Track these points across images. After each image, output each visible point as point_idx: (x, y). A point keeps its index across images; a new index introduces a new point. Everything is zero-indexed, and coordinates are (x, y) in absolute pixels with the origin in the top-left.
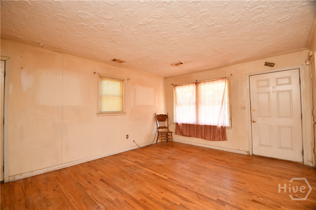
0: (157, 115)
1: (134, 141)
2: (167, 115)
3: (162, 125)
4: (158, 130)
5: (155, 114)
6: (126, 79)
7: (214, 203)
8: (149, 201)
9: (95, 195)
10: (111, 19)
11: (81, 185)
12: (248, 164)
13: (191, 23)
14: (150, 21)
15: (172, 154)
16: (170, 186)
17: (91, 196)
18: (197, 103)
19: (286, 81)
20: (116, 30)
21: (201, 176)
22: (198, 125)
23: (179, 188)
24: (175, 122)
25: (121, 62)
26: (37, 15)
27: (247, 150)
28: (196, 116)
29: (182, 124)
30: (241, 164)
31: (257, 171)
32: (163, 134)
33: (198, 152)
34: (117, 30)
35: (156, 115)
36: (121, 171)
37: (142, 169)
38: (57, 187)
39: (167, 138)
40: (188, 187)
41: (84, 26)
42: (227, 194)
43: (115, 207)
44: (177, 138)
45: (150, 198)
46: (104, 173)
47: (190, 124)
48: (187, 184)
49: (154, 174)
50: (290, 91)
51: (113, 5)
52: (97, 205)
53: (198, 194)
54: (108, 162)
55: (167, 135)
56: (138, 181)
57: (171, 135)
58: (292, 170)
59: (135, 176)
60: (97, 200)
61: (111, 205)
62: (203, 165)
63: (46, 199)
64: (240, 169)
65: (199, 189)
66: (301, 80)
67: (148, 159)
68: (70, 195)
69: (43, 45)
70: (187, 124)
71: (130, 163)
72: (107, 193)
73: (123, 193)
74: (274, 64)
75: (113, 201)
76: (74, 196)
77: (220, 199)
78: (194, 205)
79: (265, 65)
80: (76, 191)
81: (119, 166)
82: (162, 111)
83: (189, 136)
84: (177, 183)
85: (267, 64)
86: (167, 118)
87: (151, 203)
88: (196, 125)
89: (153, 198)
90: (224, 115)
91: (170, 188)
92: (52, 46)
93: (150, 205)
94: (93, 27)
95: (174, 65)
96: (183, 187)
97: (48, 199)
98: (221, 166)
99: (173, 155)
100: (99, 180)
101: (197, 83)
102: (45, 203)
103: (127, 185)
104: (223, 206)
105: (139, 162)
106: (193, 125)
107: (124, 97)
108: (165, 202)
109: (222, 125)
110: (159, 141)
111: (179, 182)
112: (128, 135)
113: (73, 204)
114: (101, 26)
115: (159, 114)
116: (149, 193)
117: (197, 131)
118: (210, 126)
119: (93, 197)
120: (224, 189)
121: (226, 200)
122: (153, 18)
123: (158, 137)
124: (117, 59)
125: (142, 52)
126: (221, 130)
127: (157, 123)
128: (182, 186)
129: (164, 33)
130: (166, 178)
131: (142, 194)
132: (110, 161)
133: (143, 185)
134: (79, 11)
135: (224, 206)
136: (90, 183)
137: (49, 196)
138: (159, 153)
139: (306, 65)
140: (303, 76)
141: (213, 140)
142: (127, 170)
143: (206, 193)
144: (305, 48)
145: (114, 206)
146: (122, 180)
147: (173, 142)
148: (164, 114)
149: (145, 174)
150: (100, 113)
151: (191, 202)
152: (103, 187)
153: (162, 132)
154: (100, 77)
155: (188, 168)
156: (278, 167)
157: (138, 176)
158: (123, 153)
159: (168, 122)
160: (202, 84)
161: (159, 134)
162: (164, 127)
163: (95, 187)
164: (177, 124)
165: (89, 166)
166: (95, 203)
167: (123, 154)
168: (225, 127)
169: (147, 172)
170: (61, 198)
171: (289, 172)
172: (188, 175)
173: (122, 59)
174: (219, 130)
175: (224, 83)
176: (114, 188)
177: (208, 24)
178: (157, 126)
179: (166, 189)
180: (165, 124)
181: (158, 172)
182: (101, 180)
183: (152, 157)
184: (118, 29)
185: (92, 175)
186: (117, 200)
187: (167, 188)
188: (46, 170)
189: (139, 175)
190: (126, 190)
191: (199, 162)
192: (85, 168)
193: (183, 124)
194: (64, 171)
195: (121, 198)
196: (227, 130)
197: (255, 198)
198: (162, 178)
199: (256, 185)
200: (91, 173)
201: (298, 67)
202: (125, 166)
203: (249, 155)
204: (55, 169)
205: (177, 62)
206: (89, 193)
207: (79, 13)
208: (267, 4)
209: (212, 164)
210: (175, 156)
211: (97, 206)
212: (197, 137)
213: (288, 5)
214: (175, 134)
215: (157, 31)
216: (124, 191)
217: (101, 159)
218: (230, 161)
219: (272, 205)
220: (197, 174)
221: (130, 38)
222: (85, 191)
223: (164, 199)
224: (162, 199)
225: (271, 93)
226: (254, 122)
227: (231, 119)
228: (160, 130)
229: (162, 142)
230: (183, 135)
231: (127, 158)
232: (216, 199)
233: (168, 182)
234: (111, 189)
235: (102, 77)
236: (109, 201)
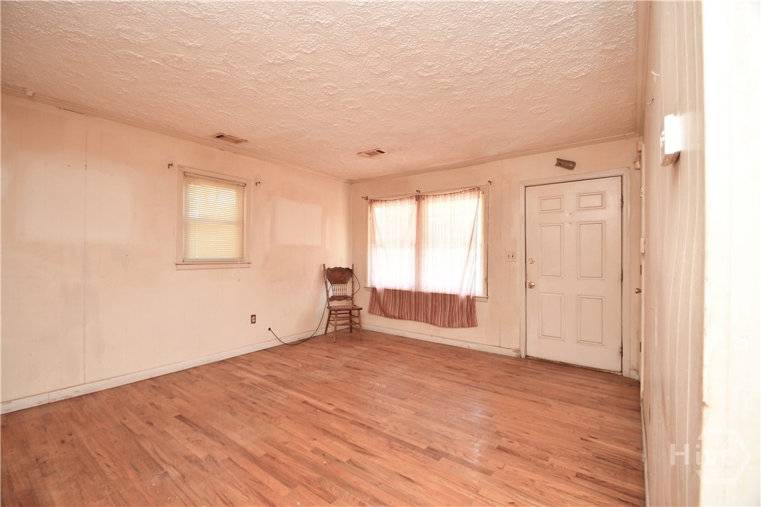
0: (329, 268)
1: (270, 329)
2: (351, 268)
3: (338, 293)
4: (330, 303)
5: (324, 267)
6: (253, 183)
7: (418, 454)
8: (282, 458)
9: (161, 449)
10: (198, 48)
11: (130, 430)
12: (512, 375)
13: (386, 70)
14: (292, 57)
15: (355, 358)
16: (334, 425)
17: (151, 453)
18: (419, 244)
19: (596, 201)
20: (214, 70)
21: (406, 403)
22: (419, 293)
23: (354, 427)
24: (369, 285)
25: (238, 141)
26: (16, 27)
27: (516, 346)
28: (416, 274)
29: (385, 290)
30: (496, 377)
31: (525, 389)
32: (339, 312)
33: (415, 352)
34: (217, 71)
35: (326, 268)
36: (230, 397)
37: (281, 392)
38: (71, 434)
39: (351, 321)
40: (372, 426)
41: (135, 57)
42: (450, 436)
43: (203, 473)
44: (373, 323)
45: (286, 452)
46: (188, 402)
47: (403, 291)
48: (374, 419)
49: (305, 402)
50: (602, 223)
51: (200, 18)
52: (162, 469)
53: (390, 438)
54: (202, 378)
55: (351, 315)
56: (265, 417)
57: (359, 314)
58: (596, 388)
59: (261, 406)
60: (163, 461)
61: (196, 468)
62: (417, 379)
63: (40, 461)
64: (492, 386)
65: (396, 428)
66: (625, 200)
67: (298, 370)
68: (100, 451)
69: (34, 94)
70: (395, 291)
71: (254, 380)
72: (189, 445)
73: (225, 443)
74: (574, 164)
75: (201, 461)
76: (110, 454)
77: (434, 447)
78: (377, 461)
79: (556, 165)
80: (116, 442)
81: (228, 386)
82: (340, 260)
83: (399, 318)
84: (351, 419)
85: (561, 163)
86: (352, 276)
87: (286, 462)
88: (415, 292)
89: (293, 451)
90: (473, 272)
91: (335, 429)
92: (57, 97)
93: (284, 464)
94: (158, 61)
95: (364, 154)
96: (364, 425)
97: (45, 463)
98: (454, 381)
99: (358, 361)
100: (174, 419)
101: (419, 198)
102: (38, 469)
103: (239, 426)
104: (436, 461)
105: (275, 377)
106: (409, 293)
107: (245, 224)
108: (316, 458)
109: (468, 293)
110: (331, 329)
111: (356, 417)
112: (255, 315)
113: (106, 469)
114: (176, 59)
115: (332, 267)
116: (286, 440)
117: (417, 305)
118: (445, 295)
119: (156, 453)
120: (448, 426)
121: (446, 447)
122: (298, 51)
123: (329, 320)
124: (226, 133)
125: (284, 123)
126: (466, 304)
127: (327, 287)
128: (361, 424)
129: (328, 86)
130: (330, 409)
131: (270, 444)
132: (208, 376)
133: (275, 425)
134: (119, 26)
135: (438, 460)
136: (151, 424)
137: (48, 455)
138: (327, 357)
139: (636, 169)
140: (629, 191)
141: (449, 327)
142: (244, 395)
143: (408, 436)
144: (634, 133)
145: (203, 470)
146: (229, 416)
147: (363, 331)
148: (344, 266)
149: (283, 403)
150: (184, 263)
151: (373, 455)
152: (182, 432)
153: (336, 309)
154: (185, 175)
155: (384, 386)
156: (571, 382)
157: (268, 407)
158: (242, 357)
159: (353, 285)
160: (430, 199)
161: (333, 312)
162: (342, 296)
163: (164, 433)
164: (374, 290)
165: (154, 387)
166: (158, 465)
167: (242, 359)
168: (474, 298)
169: (289, 397)
170: (78, 458)
171: (587, 392)
172: (380, 401)
173: (240, 136)
174: (462, 304)
175: (476, 200)
176: (207, 434)
177: (421, 73)
178: (328, 295)
179: (325, 430)
180: (347, 289)
181: (314, 397)
182: (180, 417)
183: (308, 366)
184: (219, 69)
185: (158, 408)
186: (211, 458)
187: (327, 429)
188: (44, 399)
189: (270, 405)
190: (234, 436)
191: (411, 373)
192: (142, 393)
193: (387, 291)
194: (91, 399)
195: (220, 454)
196: (478, 304)
197: (504, 442)
198: (320, 410)
199: (515, 418)
200: (156, 403)
201: (620, 173)
202: (242, 385)
203: (519, 358)
204: (67, 396)
205: (371, 148)
206: (147, 446)
207: (119, 29)
208: (535, 42)
209: (437, 378)
210: (360, 361)
211: (161, 472)
212: (415, 320)
213: (577, 48)
214: (370, 312)
215: (310, 80)
216: (230, 440)
217: (186, 371)
218: (475, 370)
219: (534, 456)
220: (400, 398)
221: (251, 90)
222: (137, 441)
223: (315, 451)
224: (312, 451)
225: (567, 225)
226: (531, 287)
227: (486, 280)
228: (335, 304)
229: (336, 331)
230: (387, 316)
231: (249, 368)
232: (424, 447)
233: (332, 416)
234: (201, 436)
235: (188, 176)
236: (191, 461)
